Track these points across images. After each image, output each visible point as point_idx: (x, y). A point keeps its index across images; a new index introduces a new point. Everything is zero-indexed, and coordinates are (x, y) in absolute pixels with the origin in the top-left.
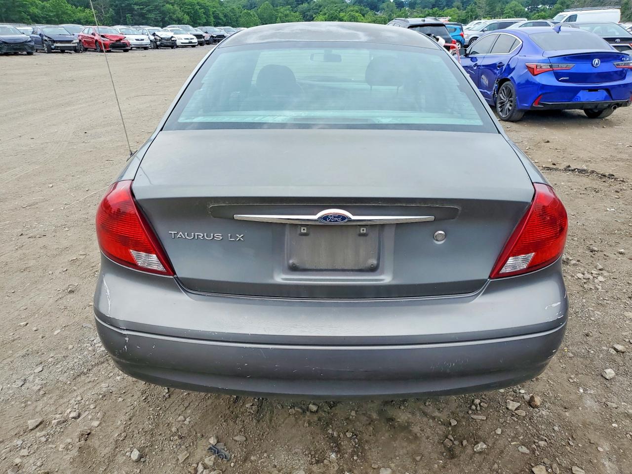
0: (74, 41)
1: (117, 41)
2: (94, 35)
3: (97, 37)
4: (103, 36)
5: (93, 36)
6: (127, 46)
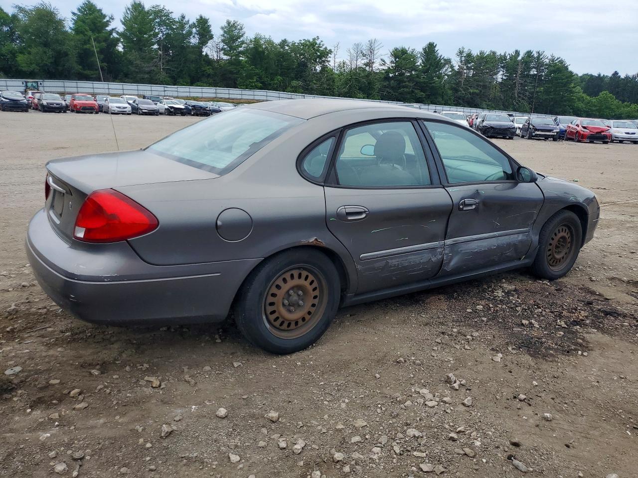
0: (554, 131)
1: (597, 133)
2: (578, 126)
3: (580, 129)
4: (584, 128)
5: (576, 127)
6: (607, 138)
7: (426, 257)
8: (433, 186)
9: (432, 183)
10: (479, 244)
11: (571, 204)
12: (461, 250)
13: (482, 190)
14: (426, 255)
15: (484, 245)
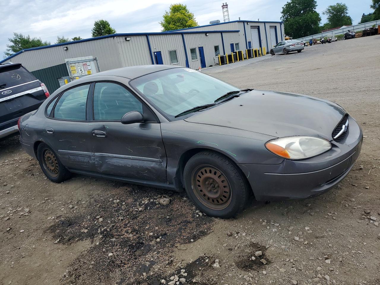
7: (86, 160)
8: (88, 121)
9: (86, 120)
10: (118, 161)
11: (195, 147)
12: (107, 162)
13: (106, 126)
14: (86, 159)
15: (122, 162)
